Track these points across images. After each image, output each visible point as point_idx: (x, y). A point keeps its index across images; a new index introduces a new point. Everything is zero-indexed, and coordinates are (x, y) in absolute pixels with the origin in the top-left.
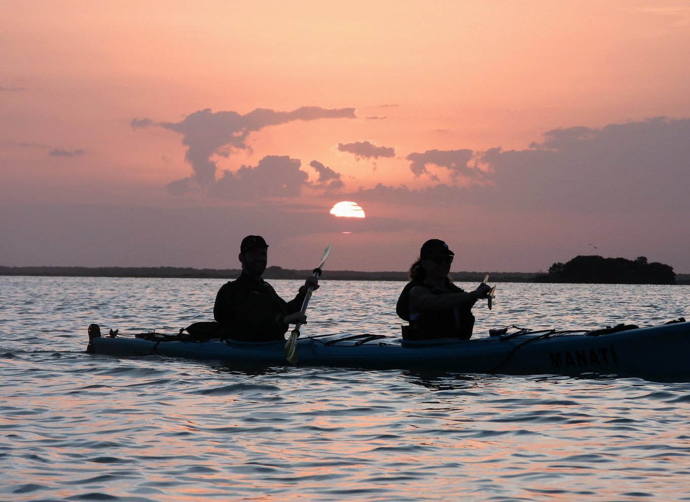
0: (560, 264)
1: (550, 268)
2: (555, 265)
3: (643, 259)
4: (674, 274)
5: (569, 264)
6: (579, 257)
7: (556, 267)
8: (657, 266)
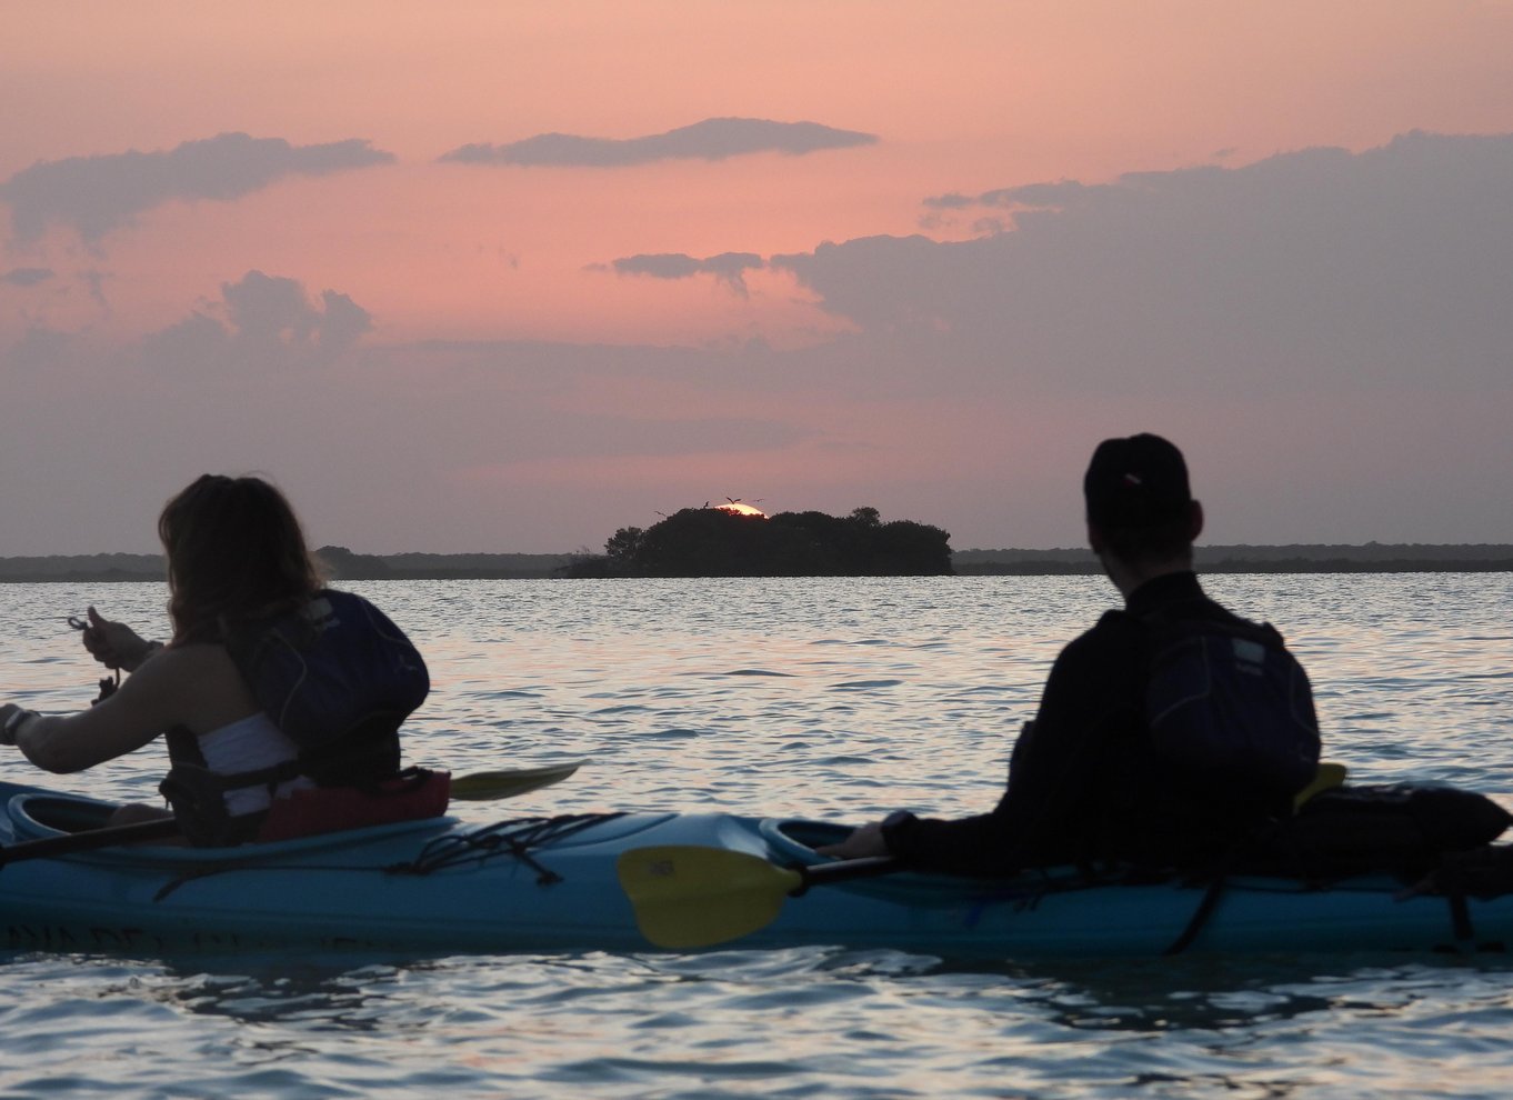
0: (633, 532)
1: (610, 540)
2: (621, 534)
3: (869, 514)
4: (949, 551)
5: (657, 530)
6: (684, 512)
7: (625, 538)
8: (905, 530)
